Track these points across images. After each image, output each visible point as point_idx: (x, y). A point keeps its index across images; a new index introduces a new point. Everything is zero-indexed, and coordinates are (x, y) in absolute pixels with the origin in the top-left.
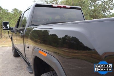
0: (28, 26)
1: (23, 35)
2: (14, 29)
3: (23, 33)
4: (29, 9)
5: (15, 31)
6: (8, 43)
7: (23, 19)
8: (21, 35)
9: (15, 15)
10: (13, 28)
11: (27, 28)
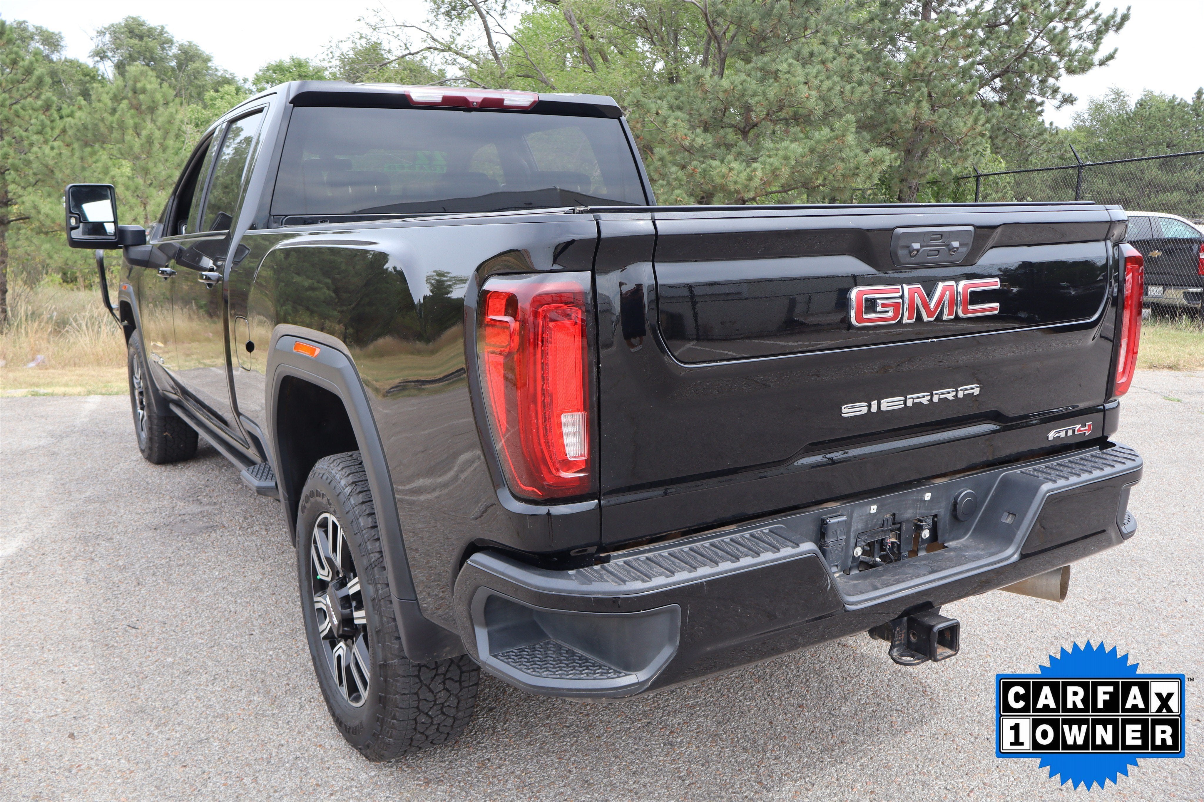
0: (252, 227)
1: (219, 279)
2: (153, 242)
3: (220, 269)
4: (260, 111)
5: (160, 256)
6: (79, 371)
7: (228, 152)
8: (208, 278)
9: (137, 107)
10: (140, 237)
11: (245, 238)
